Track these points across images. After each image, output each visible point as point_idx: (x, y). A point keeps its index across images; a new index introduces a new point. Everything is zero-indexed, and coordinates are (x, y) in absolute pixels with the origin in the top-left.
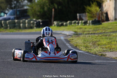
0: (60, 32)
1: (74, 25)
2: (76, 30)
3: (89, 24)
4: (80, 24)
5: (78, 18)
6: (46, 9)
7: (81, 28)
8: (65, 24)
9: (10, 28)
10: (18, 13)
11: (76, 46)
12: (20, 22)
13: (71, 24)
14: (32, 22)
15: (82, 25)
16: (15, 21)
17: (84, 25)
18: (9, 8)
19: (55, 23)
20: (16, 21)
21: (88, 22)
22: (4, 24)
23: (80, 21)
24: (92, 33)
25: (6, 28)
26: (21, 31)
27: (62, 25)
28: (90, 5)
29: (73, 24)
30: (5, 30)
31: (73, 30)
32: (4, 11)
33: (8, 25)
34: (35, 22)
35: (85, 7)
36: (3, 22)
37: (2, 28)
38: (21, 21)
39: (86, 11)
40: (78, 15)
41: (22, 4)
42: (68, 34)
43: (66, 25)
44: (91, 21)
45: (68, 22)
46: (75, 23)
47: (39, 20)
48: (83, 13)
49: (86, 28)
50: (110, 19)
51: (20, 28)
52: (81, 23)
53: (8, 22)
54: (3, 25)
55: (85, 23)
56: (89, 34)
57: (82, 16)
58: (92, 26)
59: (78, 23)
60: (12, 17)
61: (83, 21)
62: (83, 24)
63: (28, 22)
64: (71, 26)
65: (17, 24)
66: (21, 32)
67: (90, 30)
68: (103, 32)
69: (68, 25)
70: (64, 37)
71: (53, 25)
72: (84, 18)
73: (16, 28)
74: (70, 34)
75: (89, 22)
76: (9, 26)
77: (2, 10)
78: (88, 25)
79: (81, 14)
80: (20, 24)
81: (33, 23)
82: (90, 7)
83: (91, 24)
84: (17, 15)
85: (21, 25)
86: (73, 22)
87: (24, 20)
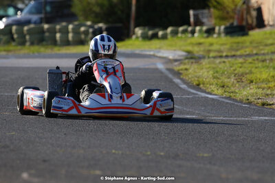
0: (152, 53)
1: (183, 36)
2: (190, 48)
3: (219, 34)
4: (196, 35)
5: (192, 20)
7: (200, 44)
8: (161, 33)
9: (32, 44)
10: (48, 9)
11: (198, 85)
12: (55, 28)
13: (175, 33)
14: (82, 29)
15: (203, 37)
16: (43, 28)
17: (207, 37)
19: (139, 31)
20: (46, 26)
21: (217, 29)
22: (16, 33)
23: (198, 28)
24: (229, 54)
25: (23, 43)
26: (59, 50)
27: (155, 36)
29: (180, 35)
30: (19, 47)
31: (183, 48)
32: (14, 3)
33: (27, 37)
34: (91, 30)
36: (14, 28)
37: (13, 44)
38: (58, 27)
39: (210, 5)
40: (191, 12)
42: (171, 57)
43: (164, 37)
44: (223, 27)
45: (169, 30)
46: (185, 32)
47: (101, 25)
48: (204, 8)
49: (211, 44)
50: (266, 23)
51: (54, 43)
52: (200, 31)
53: (26, 28)
54: (15, 36)
55: (210, 32)
56: (221, 57)
57: (200, 16)
58: (225, 39)
59: (193, 32)
60: (35, 18)
61: (205, 28)
62: (205, 35)
63: (73, 29)
64: (175, 39)
65: (47, 34)
66: (59, 52)
67: (222, 48)
68: (255, 52)
69: (169, 37)
71: (134, 37)
72: (205, 20)
73: (44, 43)
74: (176, 57)
75: (219, 29)
76: (30, 38)
78: (215, 36)
79: (199, 12)
80: (55, 33)
81: (86, 33)
83: (223, 35)
84: (46, 13)
85: (58, 35)
86: (181, 29)
87: (64, 24)
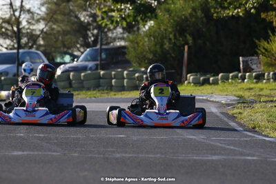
0: (204, 98)
1: (233, 81)
2: (241, 93)
4: (246, 81)
5: (241, 66)
6: (167, 46)
7: (250, 89)
8: (211, 79)
10: (104, 56)
11: (254, 128)
12: (111, 75)
13: (225, 79)
14: (137, 75)
15: (253, 83)
16: (99, 74)
17: (257, 83)
18: (82, 46)
19: (191, 77)
20: (102, 72)
21: (266, 74)
22: (74, 79)
23: (247, 74)
26: (115, 95)
27: (206, 82)
28: (267, 38)
29: (230, 80)
31: (234, 93)
32: (70, 51)
34: (145, 76)
35: (257, 41)
36: (72, 74)
38: (113, 73)
39: (259, 52)
40: (241, 58)
41: (110, 35)
42: (223, 102)
43: (215, 83)
44: (271, 73)
45: (220, 75)
46: (235, 77)
48: (253, 55)
49: (262, 89)
51: (110, 88)
52: (250, 77)
53: (83, 74)
55: (259, 78)
56: (272, 101)
57: (249, 63)
58: (274, 84)
59: (243, 78)
60: (90, 64)
61: (254, 74)
62: (255, 81)
63: (127, 74)
66: (114, 97)
67: (272, 93)
69: (220, 82)
70: (217, 108)
71: (186, 82)
72: (254, 67)
73: (100, 88)
74: (229, 102)
75: (268, 75)
77: (65, 50)
78: (264, 81)
79: (249, 58)
80: (111, 79)
81: (140, 79)
82: (268, 43)
83: (272, 80)
84: (101, 60)
85: (114, 81)
86: (231, 75)
87: (119, 70)
